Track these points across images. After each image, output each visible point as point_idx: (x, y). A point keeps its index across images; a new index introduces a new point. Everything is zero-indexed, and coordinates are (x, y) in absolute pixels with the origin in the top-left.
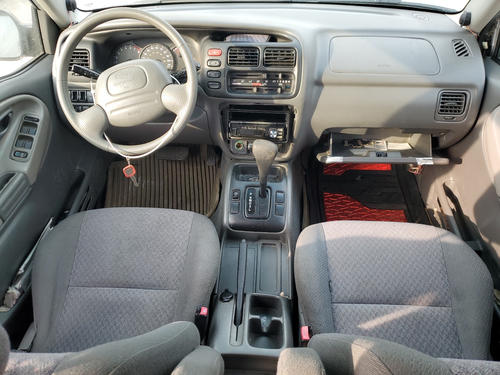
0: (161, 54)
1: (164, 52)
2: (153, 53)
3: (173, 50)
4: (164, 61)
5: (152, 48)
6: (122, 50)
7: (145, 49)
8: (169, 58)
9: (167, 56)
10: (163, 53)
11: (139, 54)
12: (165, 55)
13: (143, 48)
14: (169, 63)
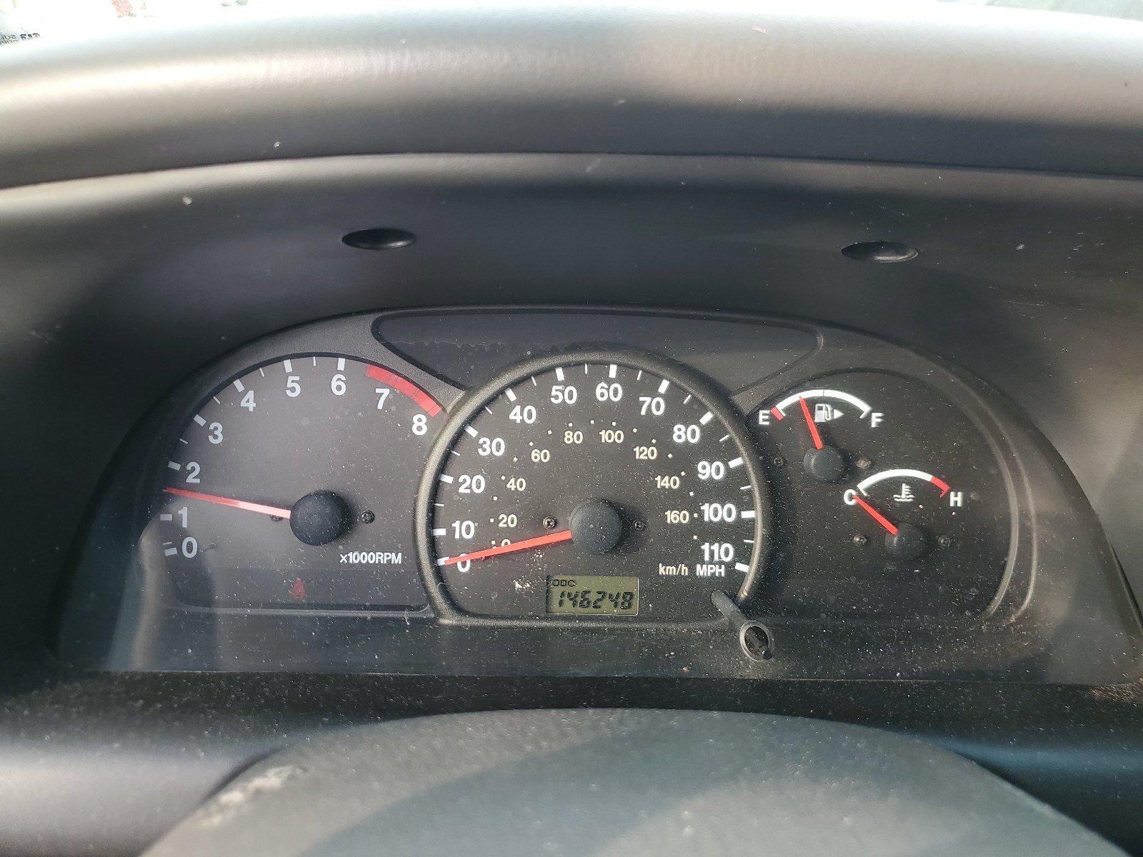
0: (645, 453)
1: (684, 434)
2: (570, 438)
3: (754, 415)
4: (673, 517)
5: (563, 394)
6: (251, 406)
7: (490, 401)
8: (726, 490)
9: (709, 471)
10: (665, 443)
11: (425, 447)
12: (684, 459)
13: (470, 390)
14: (719, 532)
